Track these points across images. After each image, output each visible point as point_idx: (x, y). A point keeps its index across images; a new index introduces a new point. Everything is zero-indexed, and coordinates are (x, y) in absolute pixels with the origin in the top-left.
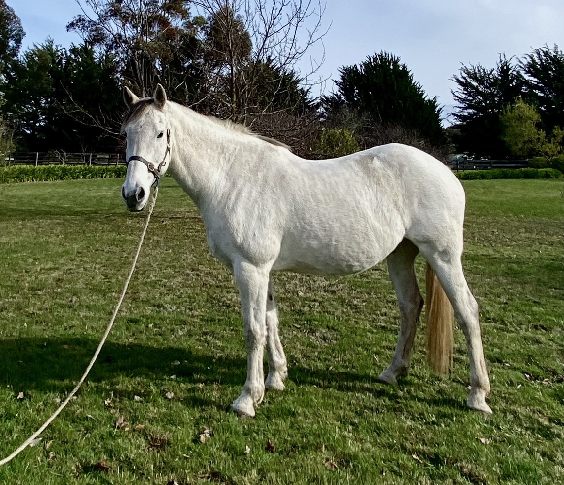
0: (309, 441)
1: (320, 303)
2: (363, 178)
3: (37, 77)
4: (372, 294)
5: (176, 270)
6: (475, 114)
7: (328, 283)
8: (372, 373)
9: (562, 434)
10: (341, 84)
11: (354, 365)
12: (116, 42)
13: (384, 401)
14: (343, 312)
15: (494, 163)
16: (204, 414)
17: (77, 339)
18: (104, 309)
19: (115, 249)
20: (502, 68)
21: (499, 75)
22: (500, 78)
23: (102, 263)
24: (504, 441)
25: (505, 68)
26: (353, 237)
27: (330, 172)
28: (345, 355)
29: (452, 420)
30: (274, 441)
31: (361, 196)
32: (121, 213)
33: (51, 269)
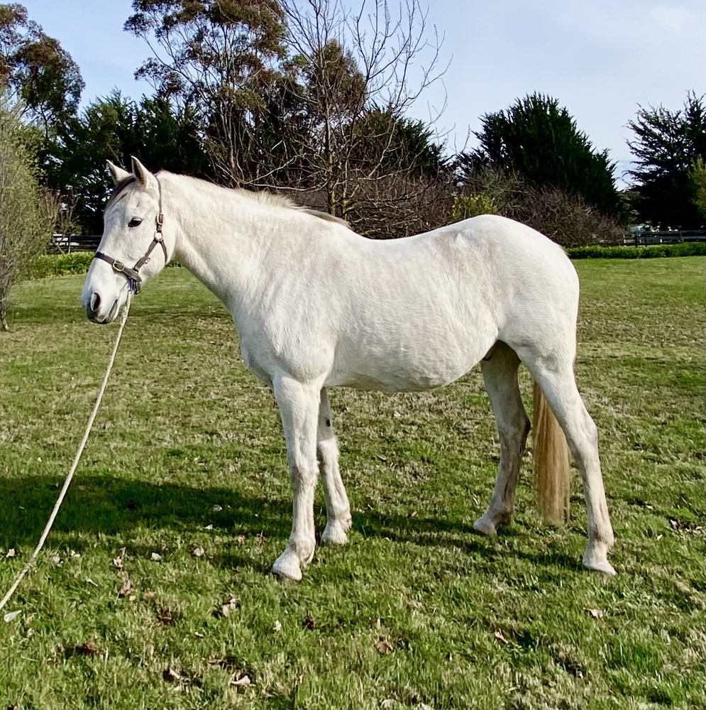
0: (362, 615)
1: (419, 426)
2: (441, 263)
3: (100, 138)
4: (489, 413)
5: (245, 385)
6: (659, 171)
7: (435, 399)
8: (466, 520)
9: (704, 604)
10: (484, 136)
11: (446, 509)
12: (196, 91)
13: (474, 558)
14: (447, 439)
15: (684, 235)
16: (237, 578)
17: (99, 478)
18: (142, 438)
19: (176, 359)
20: (692, 109)
21: (688, 119)
22: (689, 122)
23: (153, 378)
24: (623, 613)
25: (696, 109)
26: (428, 342)
27: (399, 255)
28: (437, 496)
29: (558, 584)
30: (317, 613)
31: (439, 286)
32: (192, 312)
33: (88, 386)
